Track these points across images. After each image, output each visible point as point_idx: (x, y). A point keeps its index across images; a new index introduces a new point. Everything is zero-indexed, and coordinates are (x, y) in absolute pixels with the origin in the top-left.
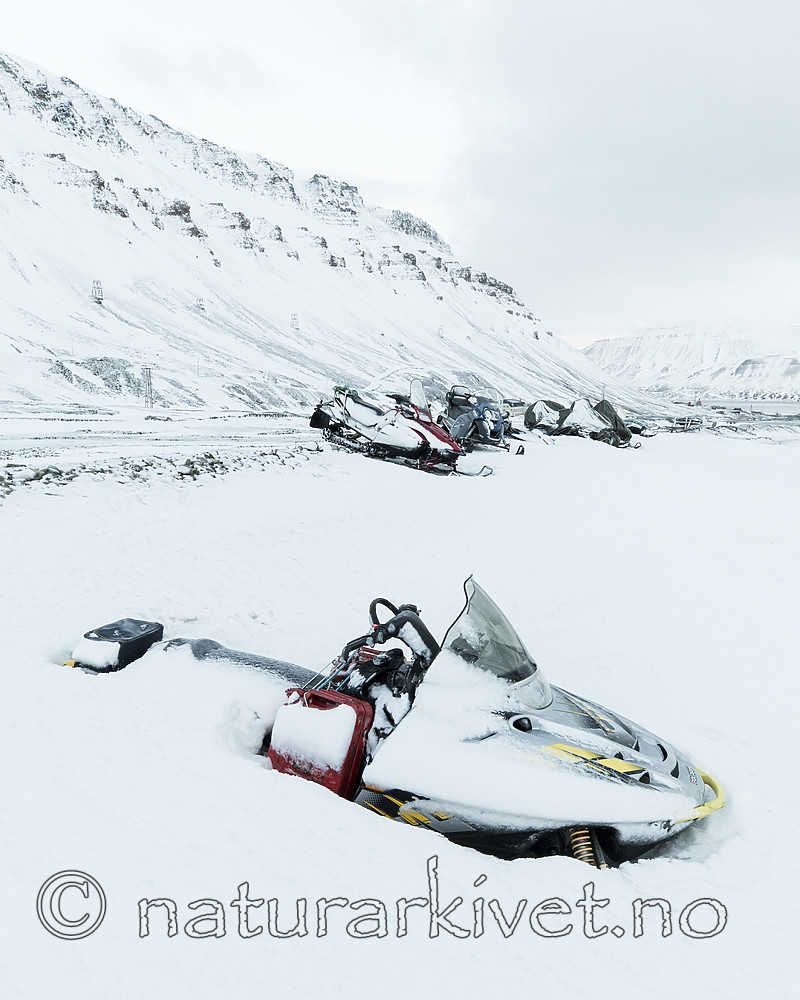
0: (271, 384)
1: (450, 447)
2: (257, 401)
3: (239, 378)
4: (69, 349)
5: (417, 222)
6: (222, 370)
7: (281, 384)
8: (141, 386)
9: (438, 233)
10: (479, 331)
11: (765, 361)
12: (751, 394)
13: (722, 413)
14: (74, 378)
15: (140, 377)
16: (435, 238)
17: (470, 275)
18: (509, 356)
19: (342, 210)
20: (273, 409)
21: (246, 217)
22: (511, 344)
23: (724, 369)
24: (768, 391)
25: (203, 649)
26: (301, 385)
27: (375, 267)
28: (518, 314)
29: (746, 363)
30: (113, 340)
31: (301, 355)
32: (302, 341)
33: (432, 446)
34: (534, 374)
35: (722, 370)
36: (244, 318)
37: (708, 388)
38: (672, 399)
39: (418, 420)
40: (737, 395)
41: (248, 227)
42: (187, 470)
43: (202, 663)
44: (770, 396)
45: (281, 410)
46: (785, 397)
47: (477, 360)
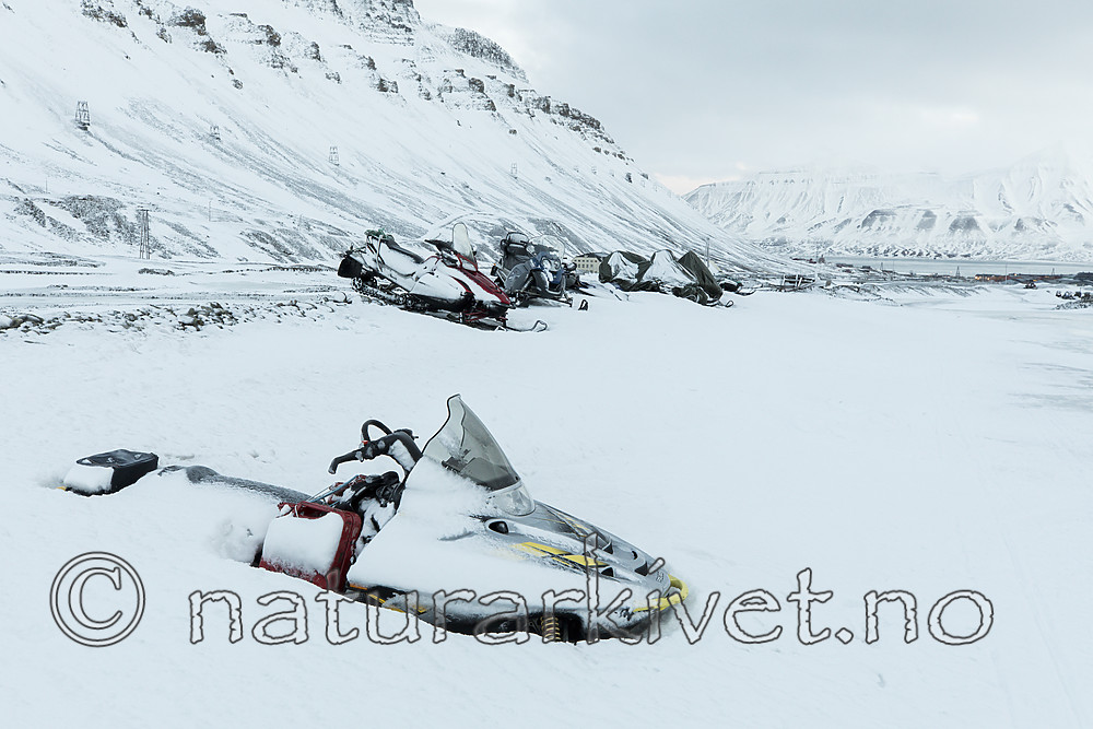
0: (303, 231)
1: (497, 299)
2: (283, 250)
3: (262, 223)
4: (42, 185)
5: (484, 43)
6: (240, 213)
7: (316, 231)
8: (136, 232)
9: (511, 55)
10: (561, 171)
11: (896, 211)
12: (881, 250)
13: (848, 271)
14: (48, 222)
15: (135, 221)
16: (507, 62)
17: (549, 106)
18: (597, 201)
19: (394, 26)
20: (305, 262)
21: (276, 30)
22: (599, 187)
23: (849, 220)
24: (900, 247)
25: (197, 475)
26: (340, 232)
27: (434, 93)
28: (607, 153)
29: (874, 214)
30: (99, 174)
31: (341, 196)
32: (343, 180)
33: (477, 297)
34: (627, 223)
35: (848, 221)
36: (269, 149)
37: (832, 243)
38: (791, 255)
39: (461, 269)
40: (866, 251)
41: (278, 43)
42: (190, 320)
43: (197, 485)
44: (903, 253)
45: (314, 263)
46: (920, 254)
47: (559, 206)
